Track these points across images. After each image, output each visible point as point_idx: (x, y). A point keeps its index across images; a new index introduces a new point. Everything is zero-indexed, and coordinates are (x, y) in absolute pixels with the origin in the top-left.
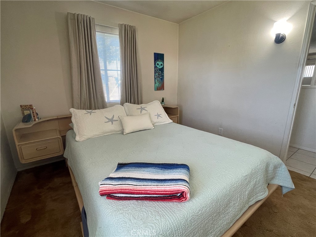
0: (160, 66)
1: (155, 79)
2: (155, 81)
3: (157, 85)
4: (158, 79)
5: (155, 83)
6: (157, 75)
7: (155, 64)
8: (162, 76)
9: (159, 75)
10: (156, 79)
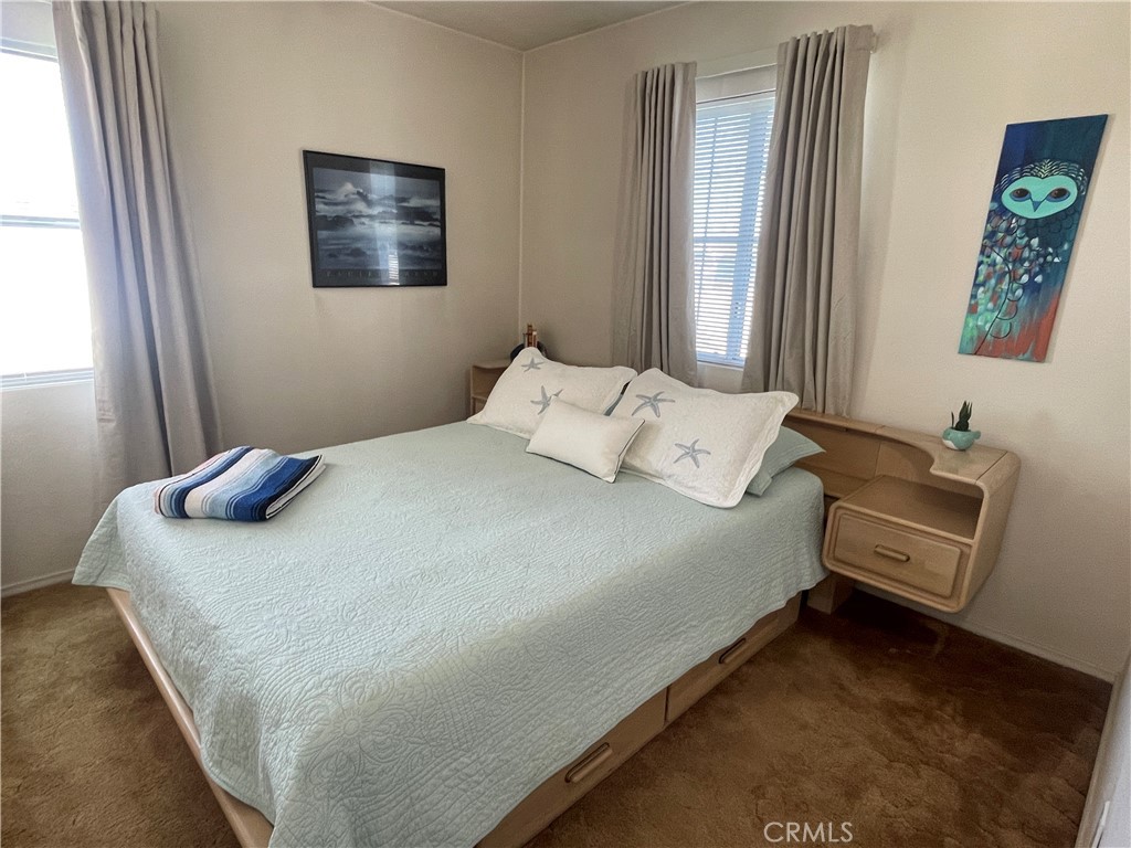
0: (1036, 205)
1: (976, 285)
2: (974, 296)
3: (985, 320)
4: (1005, 286)
5: (972, 310)
6: (994, 264)
7: (997, 196)
8: (1042, 271)
9: (1019, 260)
10: (983, 284)
